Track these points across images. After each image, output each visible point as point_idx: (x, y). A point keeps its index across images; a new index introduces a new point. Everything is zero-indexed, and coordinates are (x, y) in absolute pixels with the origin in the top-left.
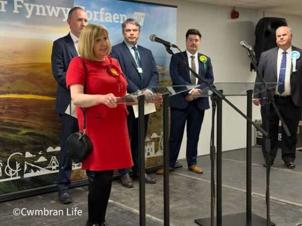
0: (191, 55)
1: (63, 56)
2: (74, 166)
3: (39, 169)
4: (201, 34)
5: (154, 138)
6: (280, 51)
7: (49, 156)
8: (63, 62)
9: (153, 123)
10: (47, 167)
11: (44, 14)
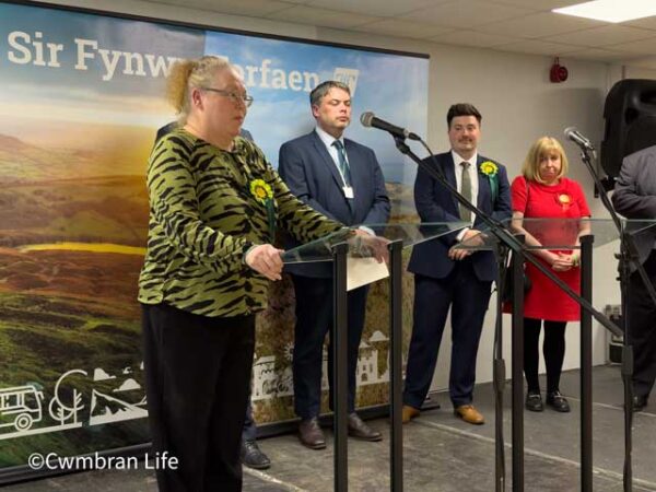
0: (462, 160)
3: (123, 408)
5: (378, 342)
9: (374, 309)
10: (141, 403)
11: (141, 72)
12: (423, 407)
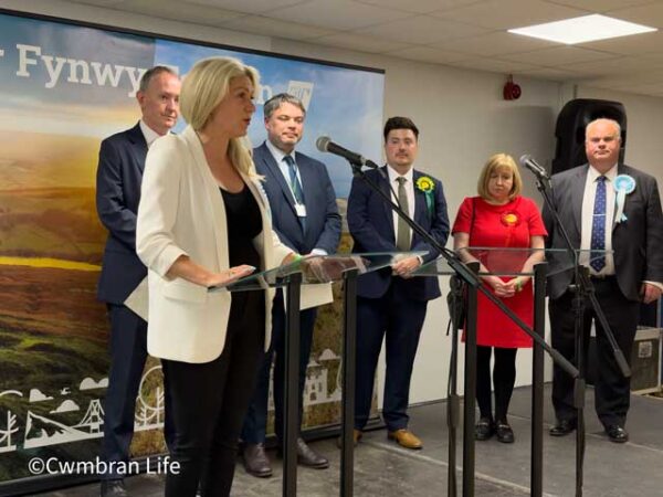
0: (397, 175)
1: (122, 173)
2: (142, 423)
3: (60, 430)
4: (418, 127)
5: (327, 361)
6: (593, 174)
7: (83, 399)
8: (122, 185)
9: (324, 327)
10: (79, 425)
11: (86, 80)
12: (366, 428)
